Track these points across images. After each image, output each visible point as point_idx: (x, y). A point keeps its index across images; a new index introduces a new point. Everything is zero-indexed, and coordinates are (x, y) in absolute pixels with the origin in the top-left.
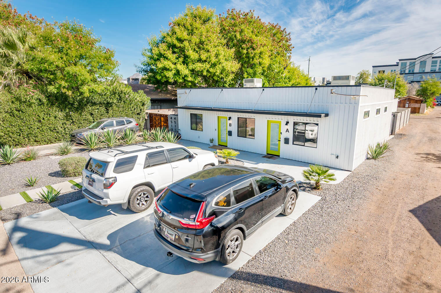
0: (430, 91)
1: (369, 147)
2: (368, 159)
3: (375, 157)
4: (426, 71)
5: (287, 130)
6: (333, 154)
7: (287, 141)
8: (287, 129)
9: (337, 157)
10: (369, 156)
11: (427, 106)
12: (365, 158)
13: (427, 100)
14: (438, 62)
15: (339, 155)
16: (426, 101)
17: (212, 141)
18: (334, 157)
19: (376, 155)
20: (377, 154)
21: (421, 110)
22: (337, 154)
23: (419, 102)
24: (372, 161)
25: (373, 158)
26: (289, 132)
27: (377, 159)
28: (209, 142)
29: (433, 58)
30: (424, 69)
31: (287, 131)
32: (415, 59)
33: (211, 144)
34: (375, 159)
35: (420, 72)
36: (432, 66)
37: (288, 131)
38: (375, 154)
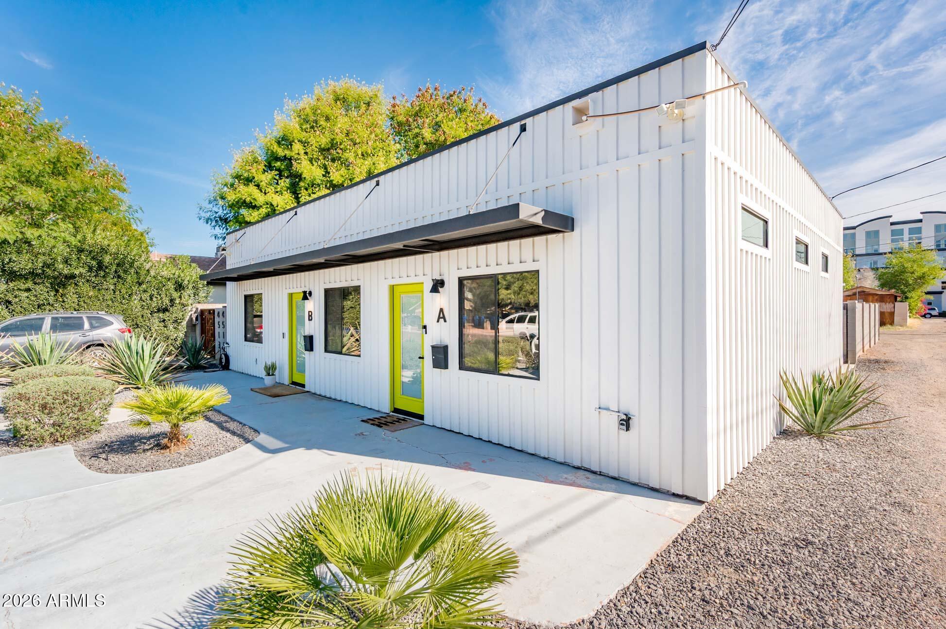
0: (913, 273)
1: (785, 383)
2: (785, 433)
3: (817, 424)
4: (881, 251)
5: (442, 316)
6: (608, 409)
7: (440, 357)
8: (441, 310)
9: (626, 422)
10: (788, 422)
11: (910, 309)
12: (768, 429)
13: (909, 295)
14: (906, 232)
15: (633, 412)
16: (907, 298)
17: (271, 370)
18: (612, 421)
19: (824, 420)
20: (828, 412)
21: (896, 319)
22: (624, 409)
23: (889, 300)
24: (807, 445)
25: (809, 431)
26: (447, 319)
27: (828, 436)
28: (262, 373)
29: (892, 224)
30: (876, 247)
31: (439, 318)
32: (854, 228)
33: (268, 381)
34: (820, 437)
35: (870, 252)
36: (893, 241)
37: (444, 318)
38: (816, 413)
